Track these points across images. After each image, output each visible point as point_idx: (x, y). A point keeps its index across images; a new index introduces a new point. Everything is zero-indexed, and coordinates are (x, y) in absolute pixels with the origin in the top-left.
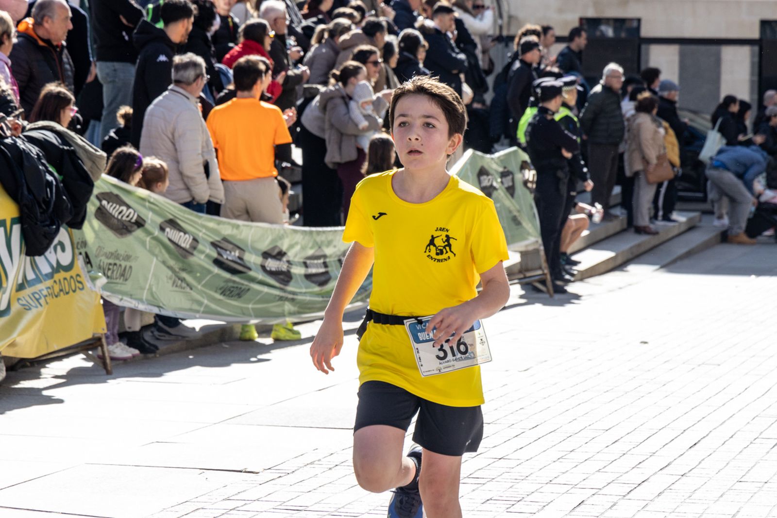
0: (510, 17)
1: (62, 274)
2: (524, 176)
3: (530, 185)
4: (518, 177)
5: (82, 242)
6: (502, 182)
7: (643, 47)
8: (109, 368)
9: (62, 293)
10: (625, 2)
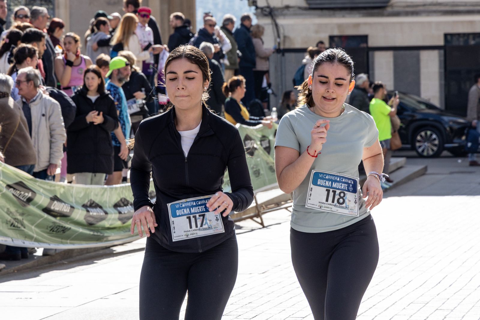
0: (285, 37)
6: (261, 145)
7: (370, 53)
10: (357, 25)
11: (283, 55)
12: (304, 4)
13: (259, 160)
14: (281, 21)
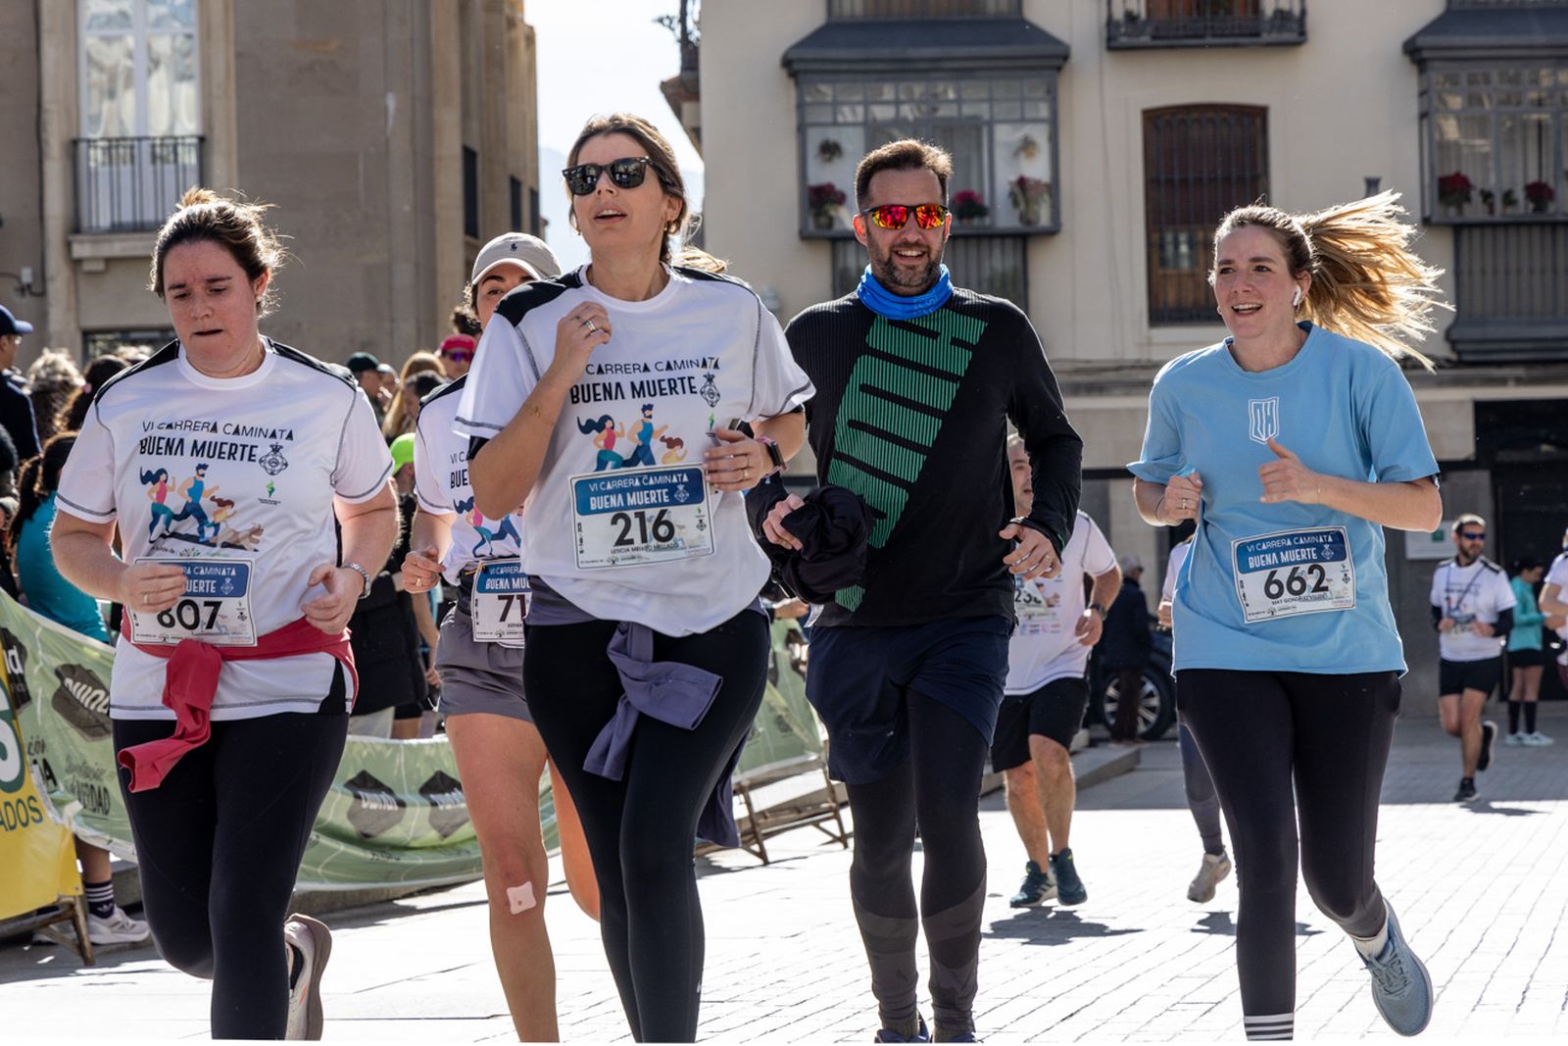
2: (793, 654)
3: (803, 668)
5: (38, 743)
8: (89, 956)
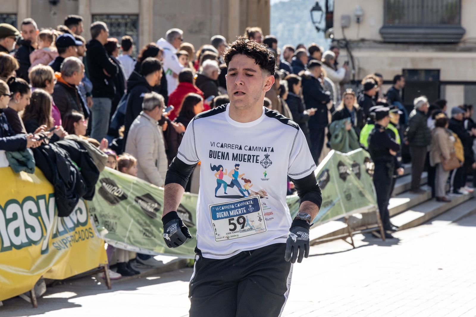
0: (360, 69)
1: (80, 228)
2: (366, 166)
3: (370, 172)
4: (363, 167)
5: (93, 208)
6: (353, 171)
7: (442, 87)
8: (109, 285)
9: (80, 240)
10: (430, 60)
11: (357, 86)
12: (379, 38)
13: (350, 184)
14: (356, 54)
